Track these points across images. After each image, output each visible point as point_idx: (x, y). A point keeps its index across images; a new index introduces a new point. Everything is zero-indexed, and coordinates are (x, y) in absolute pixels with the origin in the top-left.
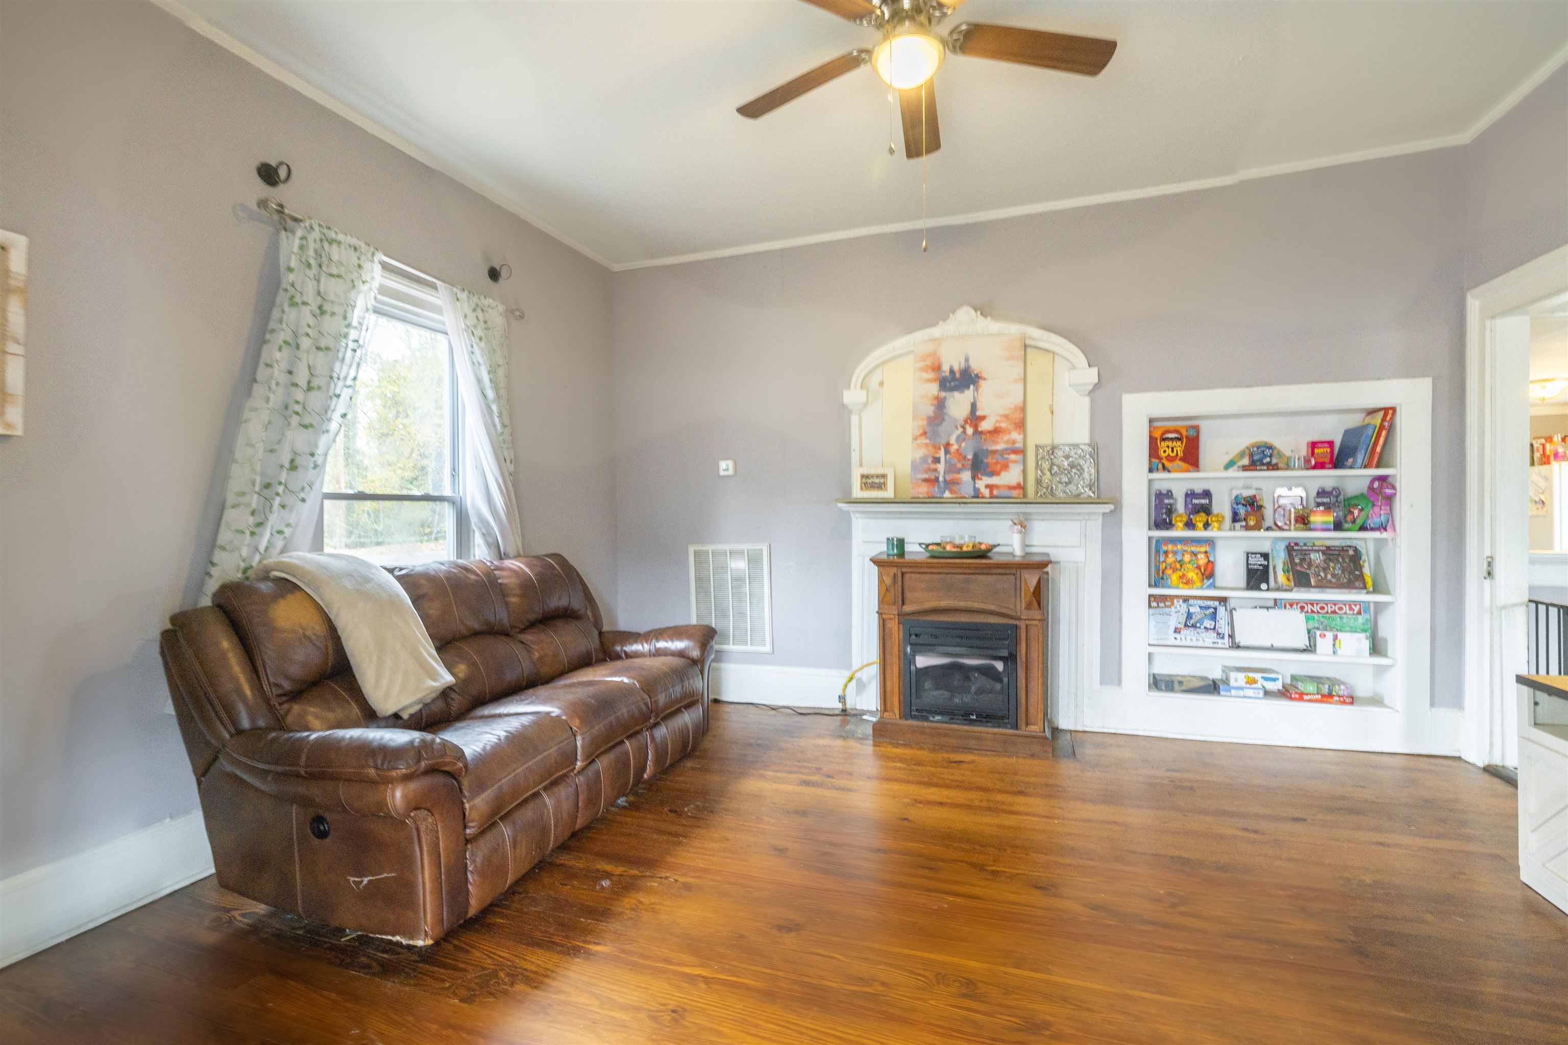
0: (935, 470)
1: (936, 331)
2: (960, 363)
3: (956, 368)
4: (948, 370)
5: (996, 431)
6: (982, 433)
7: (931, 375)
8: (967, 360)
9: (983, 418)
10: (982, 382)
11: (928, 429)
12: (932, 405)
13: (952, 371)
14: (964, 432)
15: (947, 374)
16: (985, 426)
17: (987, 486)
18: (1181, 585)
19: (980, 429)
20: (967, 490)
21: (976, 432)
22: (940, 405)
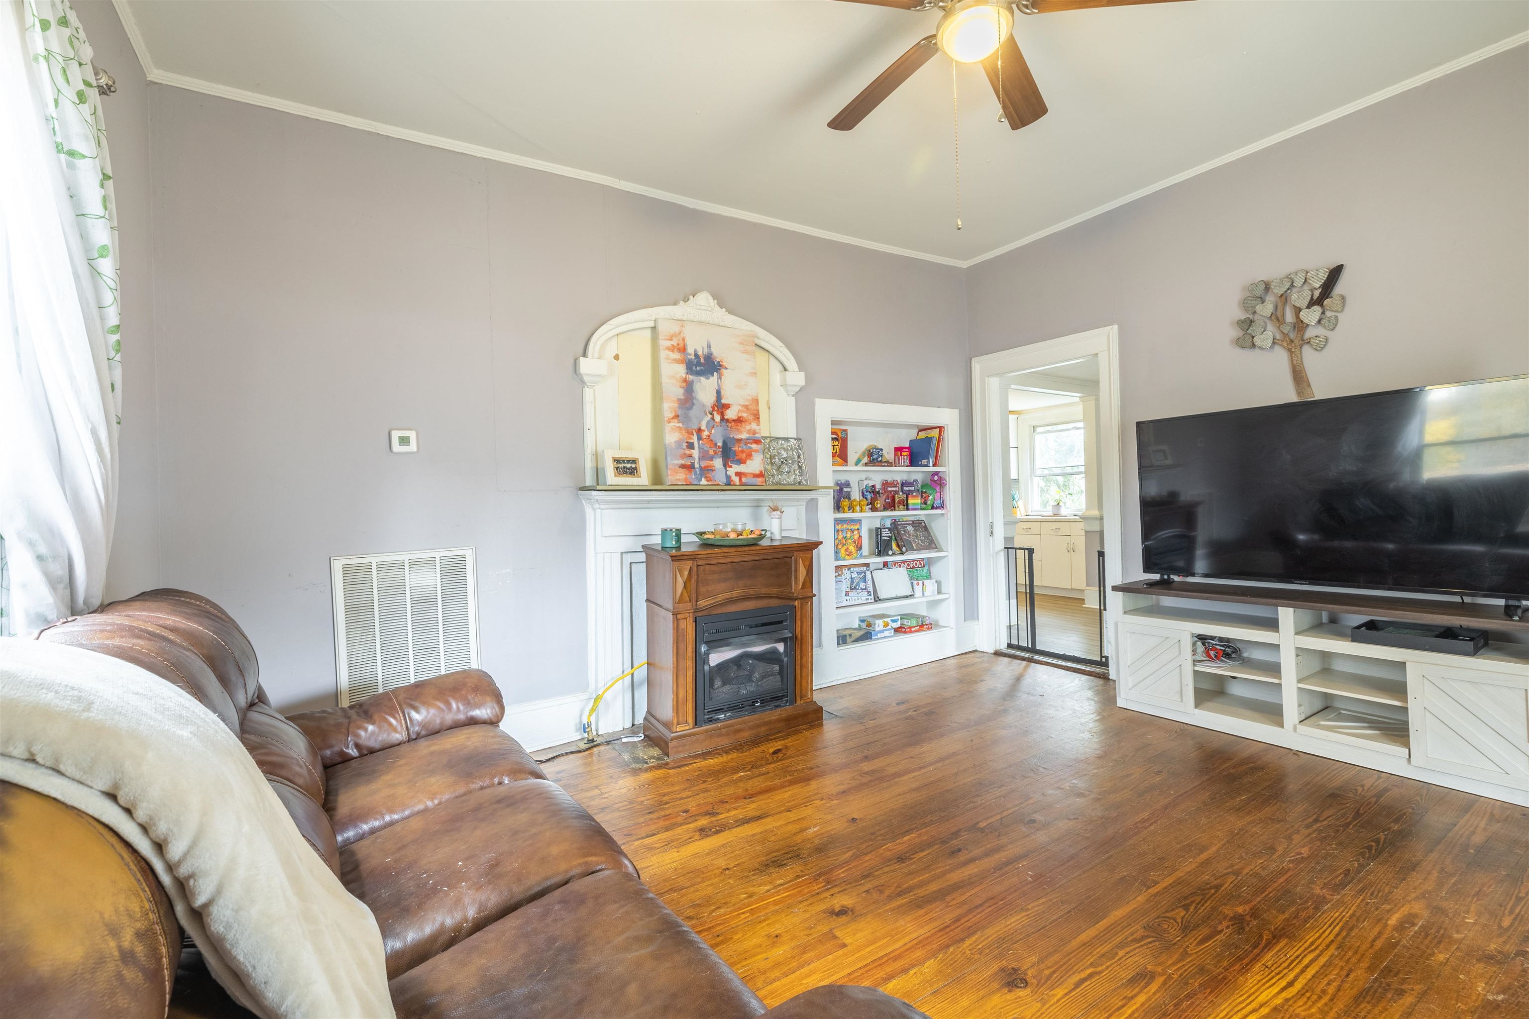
0: (690, 456)
1: (679, 311)
2: (703, 348)
3: (700, 353)
4: (693, 354)
5: (739, 421)
6: (727, 420)
7: (677, 356)
8: (709, 346)
9: (727, 406)
10: (723, 371)
11: (679, 413)
12: (681, 387)
13: (696, 355)
14: (713, 419)
15: (693, 357)
16: (730, 414)
17: (737, 474)
18: (847, 557)
19: (726, 417)
20: (720, 478)
21: (723, 419)
22: (689, 387)
